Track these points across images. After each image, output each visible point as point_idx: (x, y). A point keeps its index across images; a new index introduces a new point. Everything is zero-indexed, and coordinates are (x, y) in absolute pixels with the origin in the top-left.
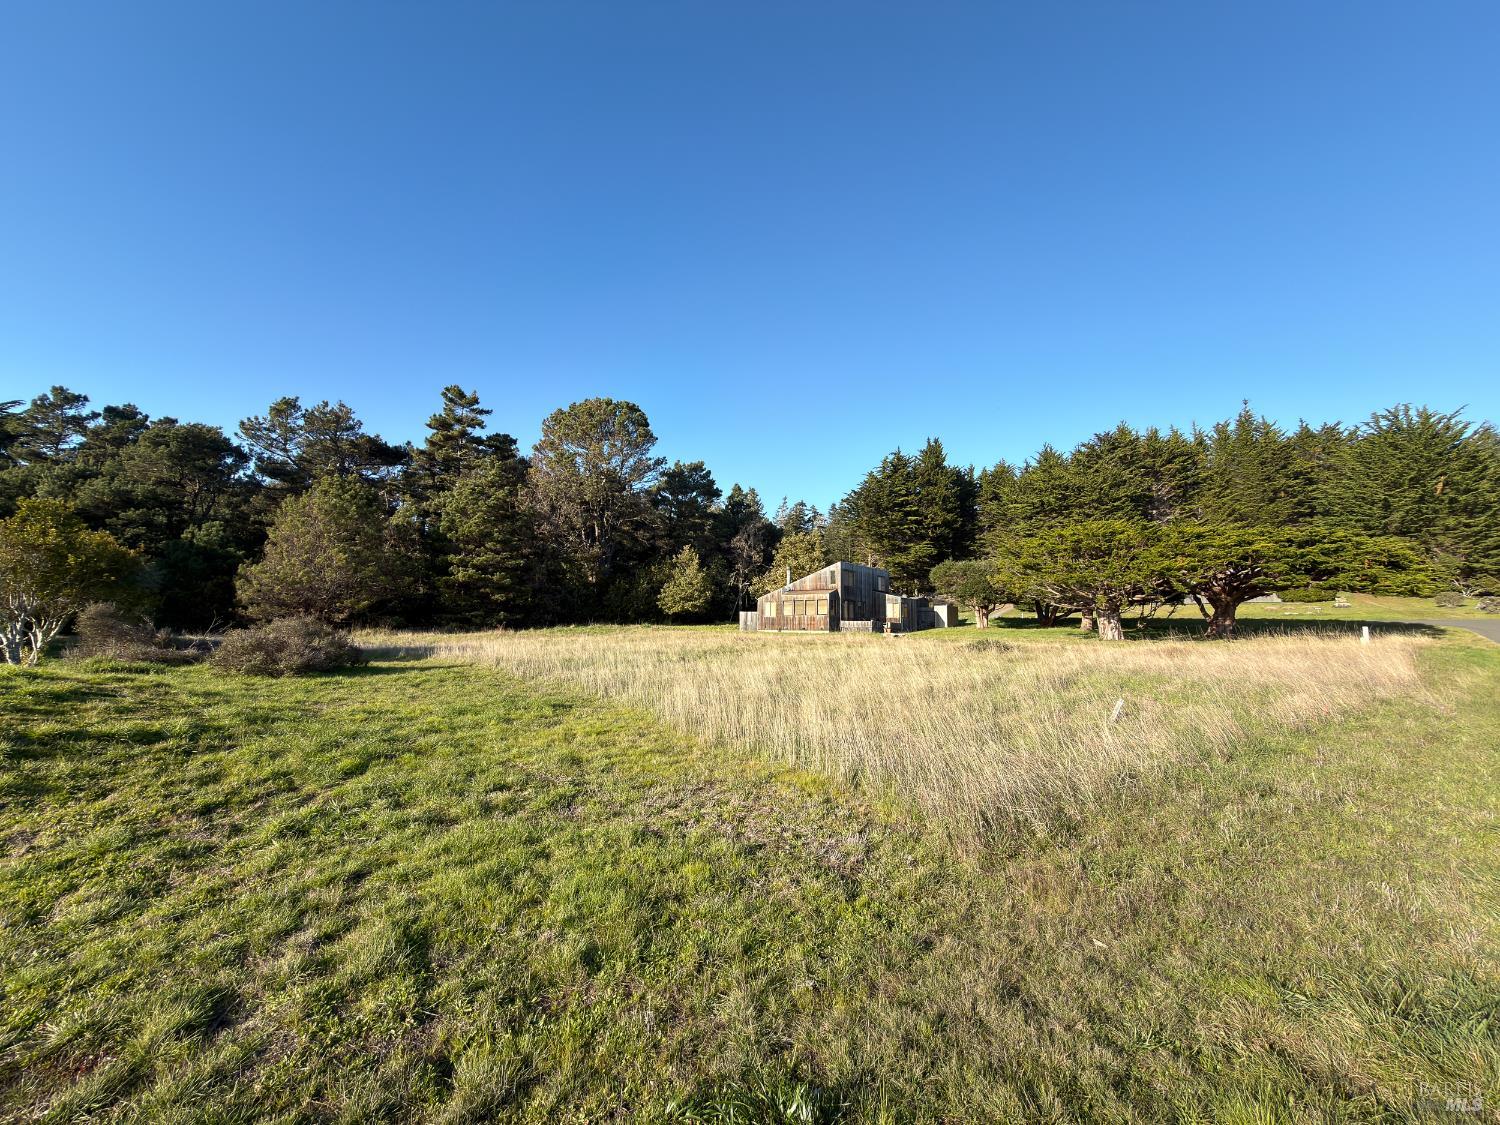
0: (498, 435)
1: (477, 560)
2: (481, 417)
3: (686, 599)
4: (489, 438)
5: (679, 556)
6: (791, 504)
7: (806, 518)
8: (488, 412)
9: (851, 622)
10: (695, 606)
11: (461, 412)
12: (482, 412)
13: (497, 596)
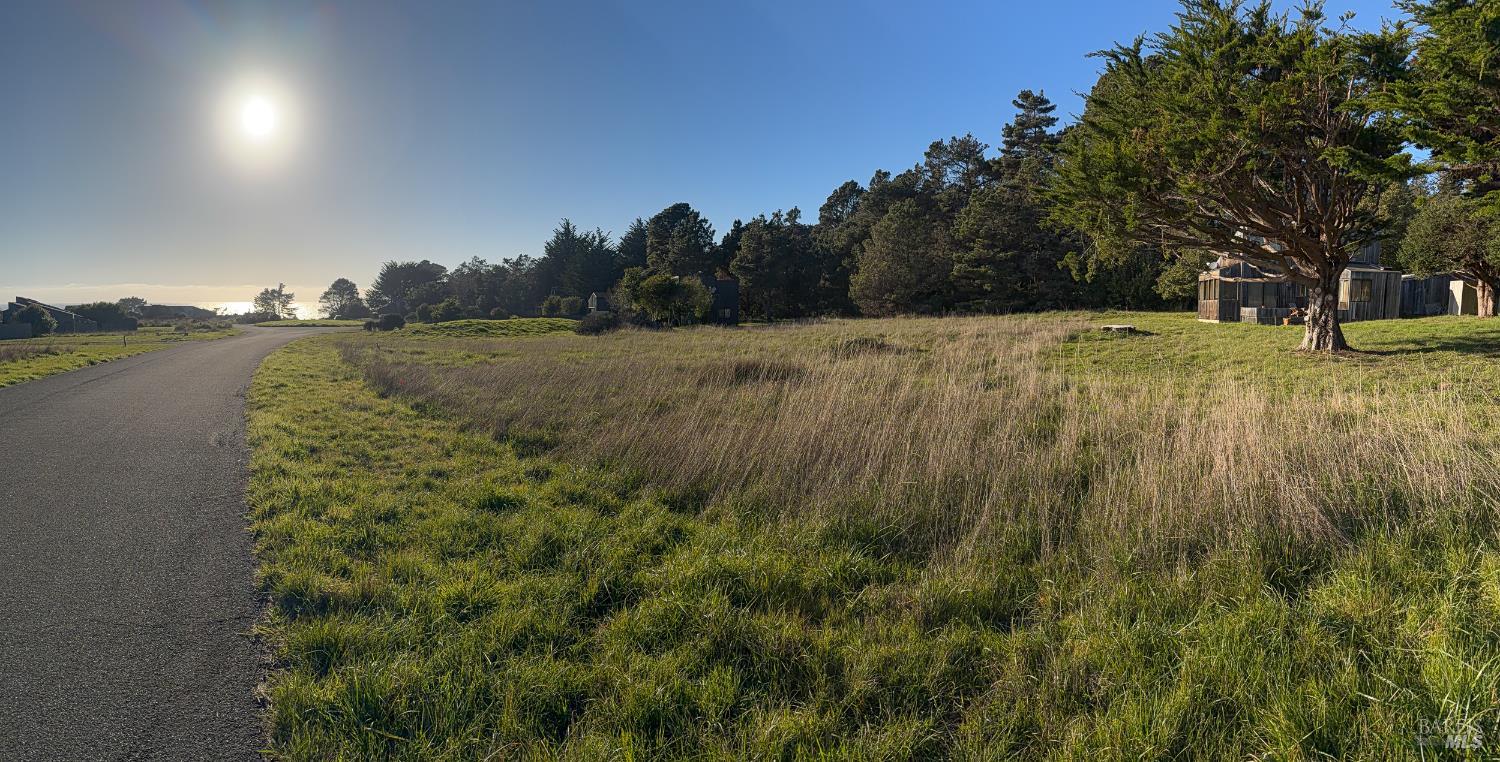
8: (1053, 108)
10: (1184, 291)
11: (1031, 115)
12: (1049, 109)
13: (987, 287)
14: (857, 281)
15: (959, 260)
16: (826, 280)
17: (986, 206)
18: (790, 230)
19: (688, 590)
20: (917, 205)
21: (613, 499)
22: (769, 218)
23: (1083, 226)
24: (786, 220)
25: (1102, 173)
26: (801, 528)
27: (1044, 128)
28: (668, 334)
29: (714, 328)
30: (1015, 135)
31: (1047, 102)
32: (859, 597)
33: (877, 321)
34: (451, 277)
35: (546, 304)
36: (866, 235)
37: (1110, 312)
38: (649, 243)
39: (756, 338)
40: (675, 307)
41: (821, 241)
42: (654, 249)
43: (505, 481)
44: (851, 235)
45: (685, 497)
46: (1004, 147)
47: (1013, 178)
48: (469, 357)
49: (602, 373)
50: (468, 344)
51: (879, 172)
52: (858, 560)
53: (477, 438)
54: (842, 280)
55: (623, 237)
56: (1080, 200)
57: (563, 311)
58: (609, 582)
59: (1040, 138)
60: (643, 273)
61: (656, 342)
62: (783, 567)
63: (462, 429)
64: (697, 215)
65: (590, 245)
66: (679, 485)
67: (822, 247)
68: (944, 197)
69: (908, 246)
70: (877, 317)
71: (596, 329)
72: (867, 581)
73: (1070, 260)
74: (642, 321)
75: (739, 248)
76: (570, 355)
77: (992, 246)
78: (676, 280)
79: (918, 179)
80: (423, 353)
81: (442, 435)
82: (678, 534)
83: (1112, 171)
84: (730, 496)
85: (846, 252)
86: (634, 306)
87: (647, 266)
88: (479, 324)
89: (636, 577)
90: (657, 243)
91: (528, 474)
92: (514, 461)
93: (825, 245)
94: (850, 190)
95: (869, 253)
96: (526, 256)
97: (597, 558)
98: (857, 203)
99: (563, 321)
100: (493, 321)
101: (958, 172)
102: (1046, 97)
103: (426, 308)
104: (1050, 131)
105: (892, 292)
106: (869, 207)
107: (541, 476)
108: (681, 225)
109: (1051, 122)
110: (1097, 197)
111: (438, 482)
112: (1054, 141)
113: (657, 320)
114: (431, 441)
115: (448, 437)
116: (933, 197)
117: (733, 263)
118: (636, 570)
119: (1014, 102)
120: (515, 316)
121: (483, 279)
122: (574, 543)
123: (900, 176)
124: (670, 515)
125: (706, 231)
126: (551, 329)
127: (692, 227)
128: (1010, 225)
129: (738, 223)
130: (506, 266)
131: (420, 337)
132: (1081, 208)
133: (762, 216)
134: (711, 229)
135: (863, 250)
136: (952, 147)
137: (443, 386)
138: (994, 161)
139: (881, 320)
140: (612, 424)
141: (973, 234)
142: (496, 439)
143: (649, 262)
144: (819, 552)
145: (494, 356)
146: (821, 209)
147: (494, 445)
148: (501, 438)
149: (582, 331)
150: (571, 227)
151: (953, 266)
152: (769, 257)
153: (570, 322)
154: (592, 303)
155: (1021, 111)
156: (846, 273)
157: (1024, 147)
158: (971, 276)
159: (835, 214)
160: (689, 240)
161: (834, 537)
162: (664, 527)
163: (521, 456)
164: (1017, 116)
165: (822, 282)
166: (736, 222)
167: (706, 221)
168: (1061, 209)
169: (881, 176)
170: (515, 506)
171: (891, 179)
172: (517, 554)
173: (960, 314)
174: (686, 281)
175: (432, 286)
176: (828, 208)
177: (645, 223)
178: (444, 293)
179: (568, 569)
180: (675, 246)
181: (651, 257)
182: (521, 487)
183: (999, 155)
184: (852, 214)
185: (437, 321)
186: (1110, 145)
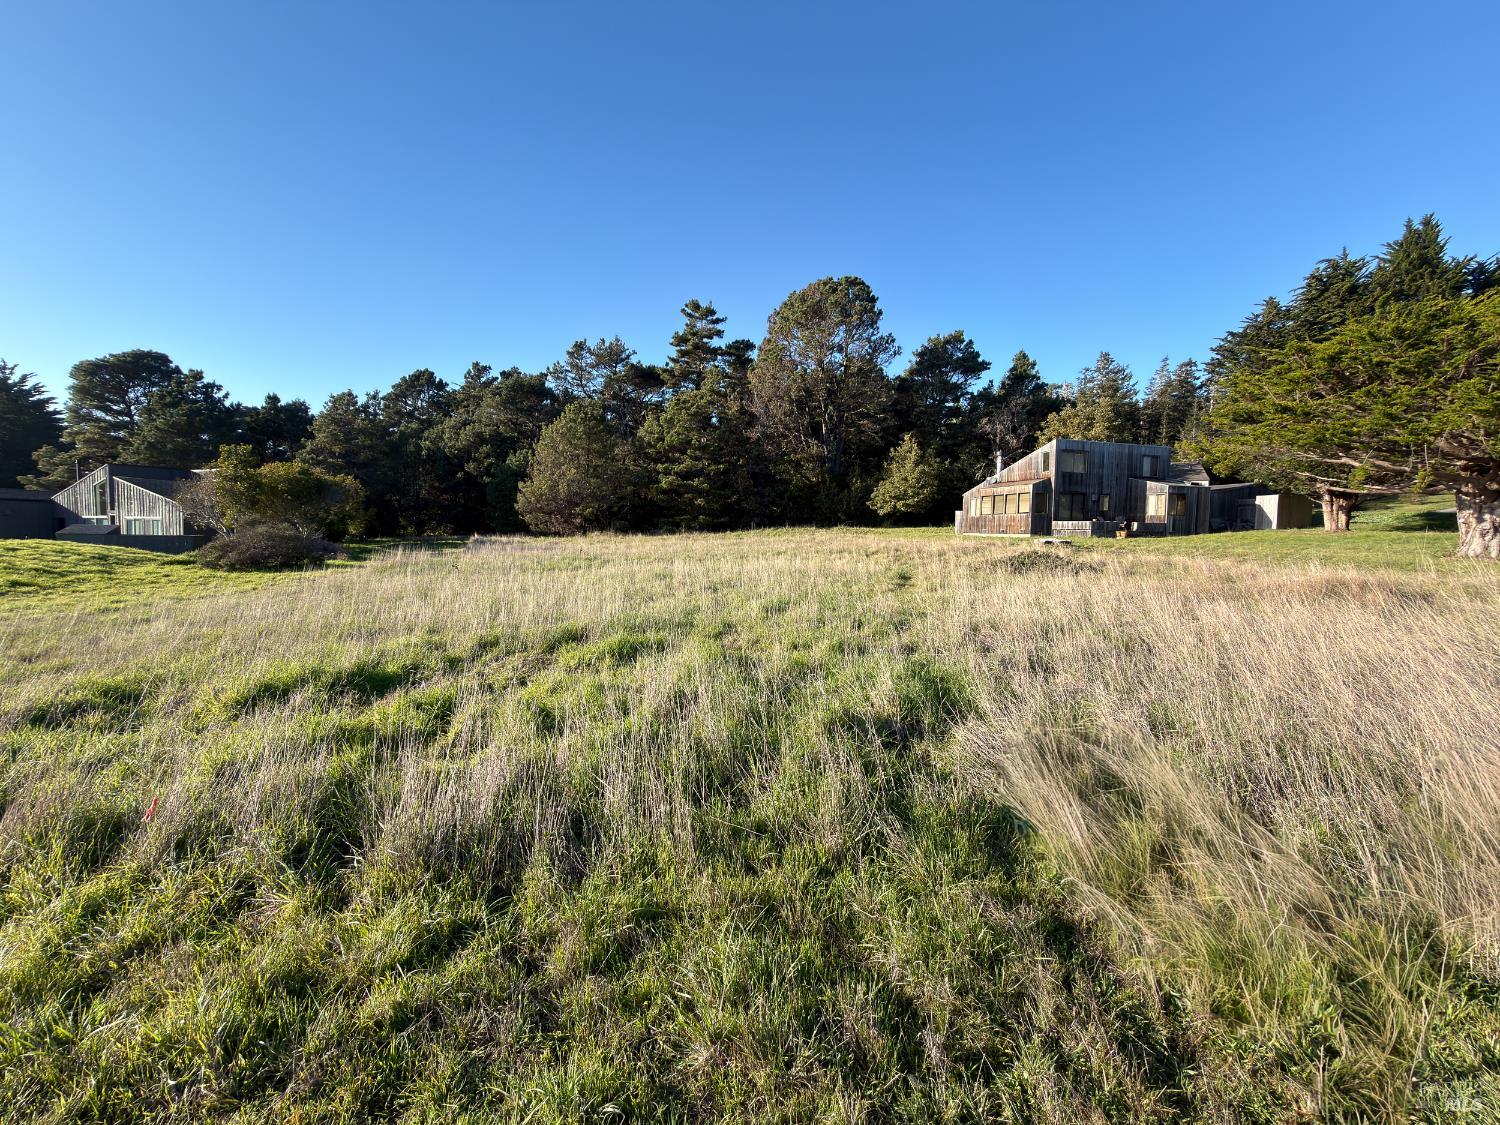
0: (737, 342)
1: (677, 468)
2: (720, 327)
3: (897, 498)
4: (729, 347)
5: (899, 449)
6: (1173, 367)
7: (1198, 383)
8: (722, 320)
9: (1065, 523)
10: (907, 506)
11: (700, 325)
12: (717, 321)
13: (699, 501)
14: (526, 495)
15: (667, 473)
30: (685, 345)
31: (714, 312)
46: (676, 356)
102: (710, 306)
136: (597, 349)
138: (657, 368)
151: (658, 478)
155: (690, 320)
157: (690, 357)
158: (680, 489)
164: (687, 325)
166: (269, 397)
169: (480, 370)
183: (669, 364)
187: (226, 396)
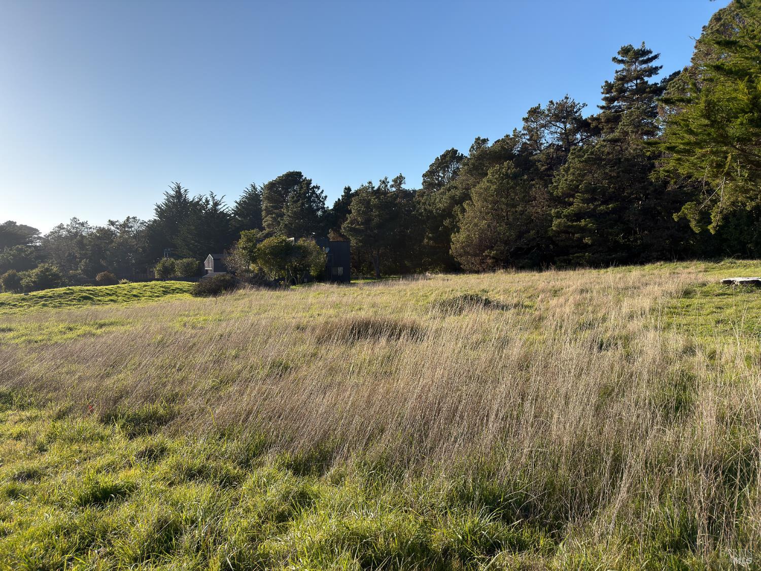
13: (587, 240)
14: (458, 240)
15: (558, 216)
16: (430, 239)
17: (586, 161)
18: (396, 195)
19: (316, 555)
20: (516, 167)
21: (235, 468)
22: (376, 185)
23: (705, 175)
24: (392, 186)
25: (731, 116)
26: (426, 488)
27: (646, 79)
28: (286, 293)
29: (328, 285)
30: (614, 91)
31: (650, 52)
32: (492, 561)
33: (476, 276)
34: (46, 240)
35: (159, 267)
36: (466, 197)
37: (726, 262)
38: (264, 208)
39: (369, 295)
40: (292, 266)
41: (424, 204)
42: (269, 212)
43: (112, 468)
44: (452, 197)
45: (309, 460)
46: (604, 103)
47: (613, 132)
48: (71, 329)
49: (221, 336)
50: (69, 314)
51: (478, 139)
52: (487, 524)
53: (79, 423)
54: (444, 239)
55: (238, 201)
56: (701, 148)
57: (179, 274)
58: (233, 558)
59: (641, 88)
60: (260, 235)
61: (275, 301)
62: (411, 527)
63: (61, 416)
64: (309, 182)
65: (203, 208)
66: (302, 447)
67: (425, 209)
68: (542, 157)
69: (507, 205)
70: (478, 272)
71: (214, 290)
72: (499, 546)
73: (688, 210)
74: (260, 282)
75: (350, 212)
76: (185, 319)
77: (593, 200)
78: (292, 241)
79: (515, 144)
80: (10, 330)
81: (32, 428)
82: (304, 500)
83: (747, 113)
84: (353, 455)
85: (448, 213)
86: (252, 267)
87: (263, 229)
88: (81, 291)
89: (262, 548)
90: (272, 207)
91: (141, 455)
92: (123, 443)
93: (428, 207)
94: (452, 156)
95: (470, 213)
96: (134, 218)
97: (219, 537)
98: (458, 168)
99: (177, 284)
100: (99, 288)
101: (556, 132)
102: (647, 48)
103: (14, 275)
104: (651, 80)
105: (491, 248)
106: (470, 172)
107: (153, 455)
108: (295, 191)
109: (654, 71)
110: (723, 142)
111: (27, 486)
112: (657, 90)
113: (275, 279)
114: (19, 437)
115: (41, 430)
116: (531, 158)
117: (345, 225)
118: (261, 541)
119: (614, 59)
120: (125, 281)
121: (85, 241)
122: (193, 522)
123: (498, 141)
124: (294, 479)
125: (318, 197)
126: (165, 293)
127: (305, 193)
128: (611, 177)
129: (348, 189)
130: (113, 228)
131: (7, 311)
132: (704, 155)
133: (370, 183)
134: (323, 195)
135: (463, 211)
136: (549, 110)
137: (36, 368)
138: (593, 118)
139: (482, 276)
140: (233, 389)
141: (572, 189)
142: (102, 421)
143: (264, 224)
144: (446, 513)
145: (101, 326)
146: (424, 176)
147: (100, 429)
148: (107, 420)
149: (198, 293)
150: (182, 191)
151: (551, 221)
152: (376, 220)
153: (185, 284)
154: (209, 264)
155: (621, 67)
156: (448, 232)
157: (625, 101)
158: (570, 230)
159: (437, 179)
160: (303, 204)
161: (462, 498)
162: (289, 493)
163: (132, 436)
164: (617, 72)
165: (426, 241)
166: (346, 189)
167: (318, 188)
168: (679, 159)
169: (481, 142)
170: (124, 494)
171: (490, 144)
172: (126, 547)
173: (560, 268)
174: (301, 242)
175: (21, 250)
176: (430, 174)
177: (259, 189)
178: (37, 258)
179: (187, 552)
180: (289, 210)
181: (267, 221)
182: (132, 471)
183: (597, 112)
184: (453, 178)
185: (29, 289)
186: (742, 85)
187: (322, 192)
